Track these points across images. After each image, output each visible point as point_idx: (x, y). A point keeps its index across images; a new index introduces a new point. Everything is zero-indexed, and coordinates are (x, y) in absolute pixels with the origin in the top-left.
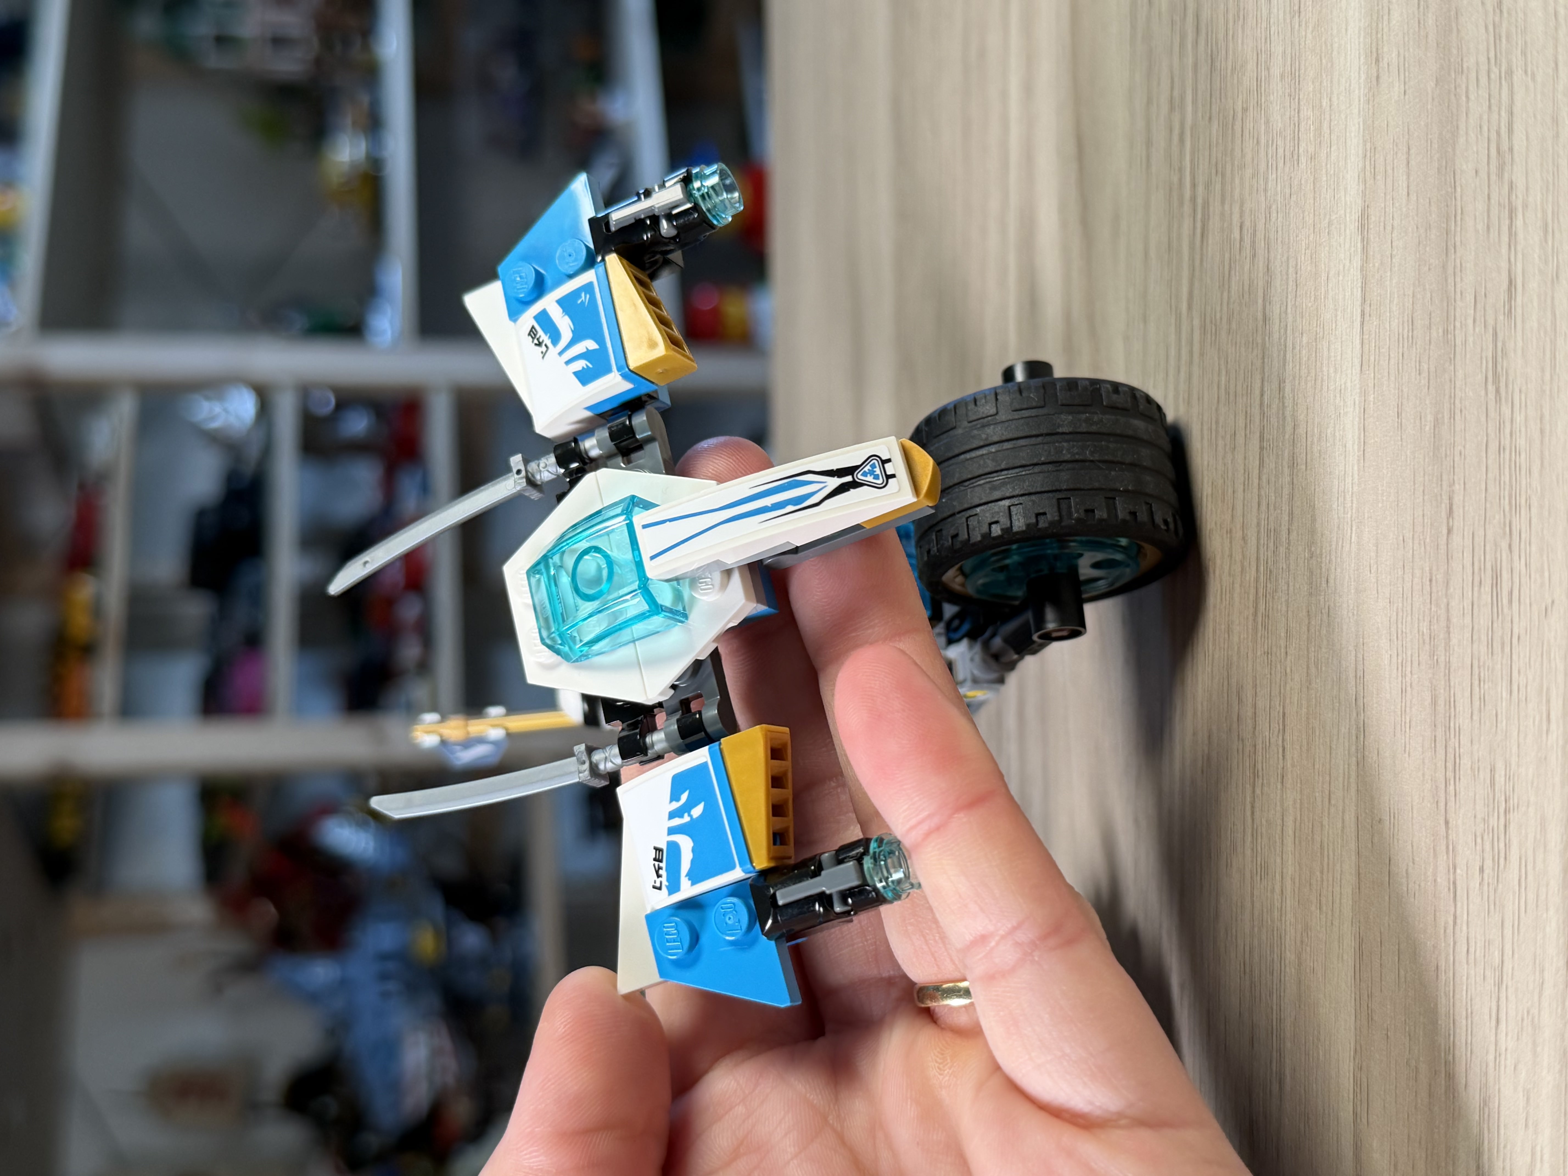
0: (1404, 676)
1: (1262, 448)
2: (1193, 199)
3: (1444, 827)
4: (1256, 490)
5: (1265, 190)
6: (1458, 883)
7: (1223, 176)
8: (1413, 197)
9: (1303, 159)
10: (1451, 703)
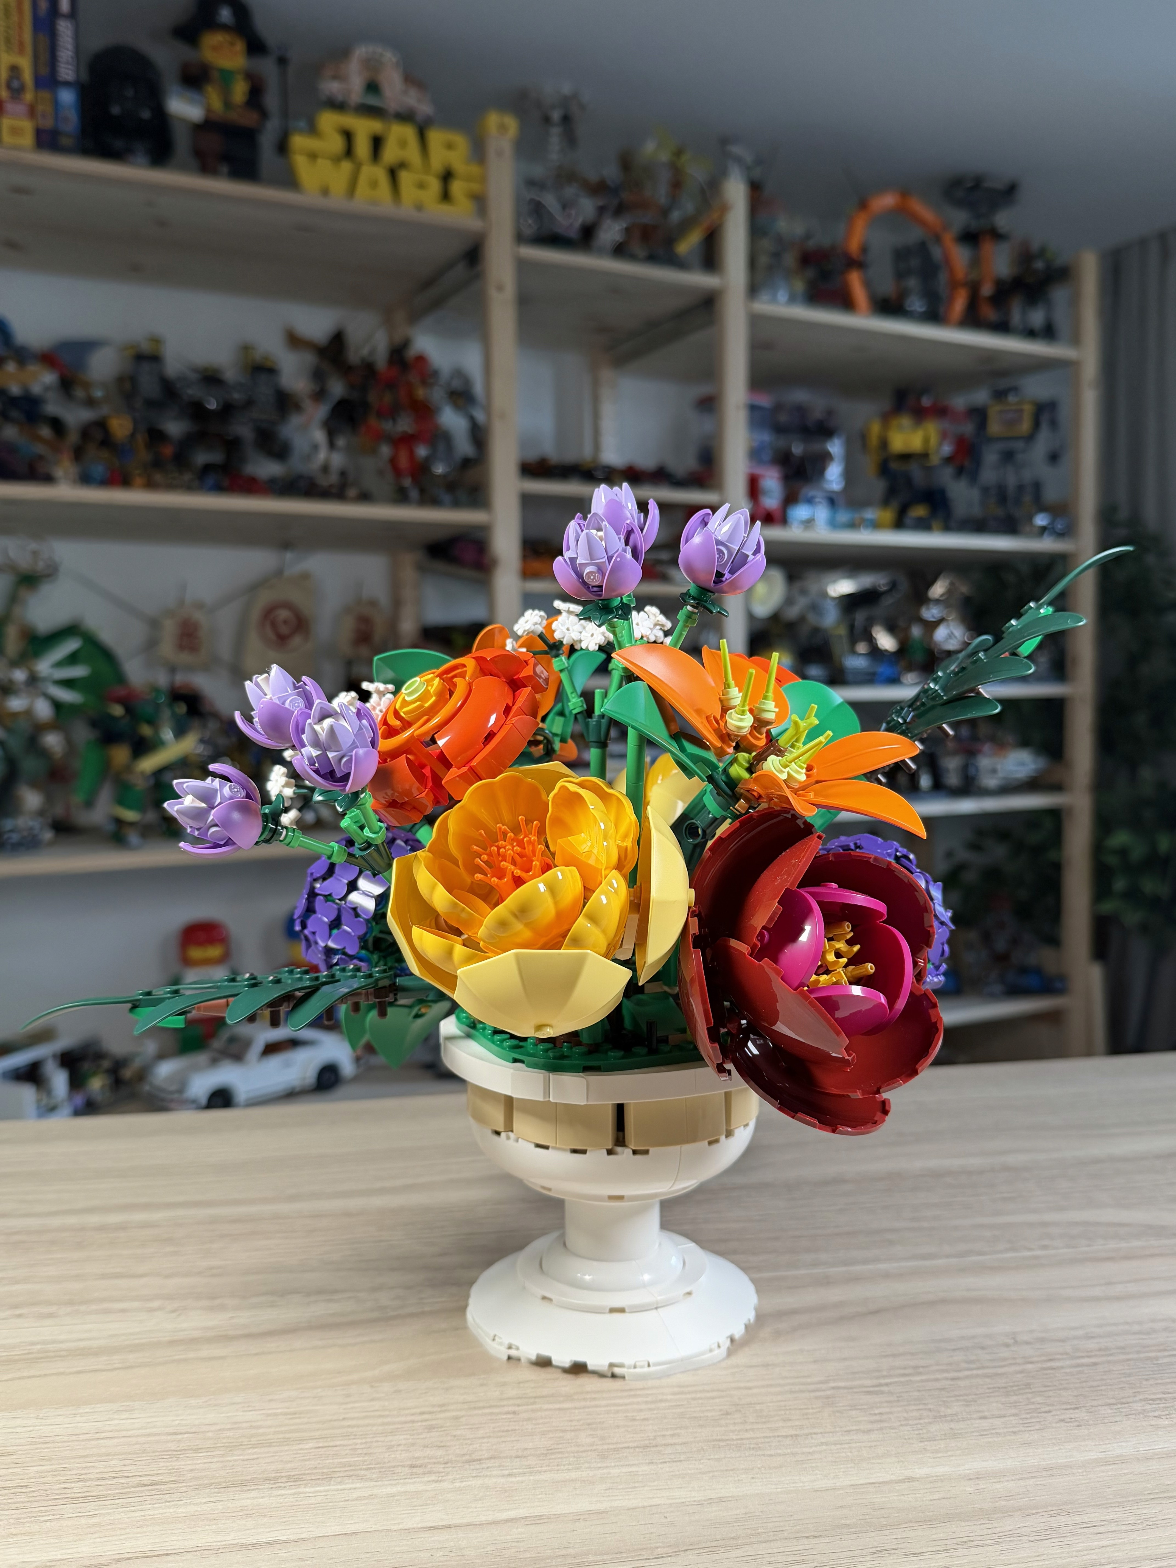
0: (735, 1522)
1: (791, 1436)
2: (880, 1385)
3: (684, 1549)
4: (771, 1435)
5: (902, 1425)
6: (664, 1559)
7: (898, 1401)
8: (931, 1503)
9: (922, 1444)
10: (737, 1547)
